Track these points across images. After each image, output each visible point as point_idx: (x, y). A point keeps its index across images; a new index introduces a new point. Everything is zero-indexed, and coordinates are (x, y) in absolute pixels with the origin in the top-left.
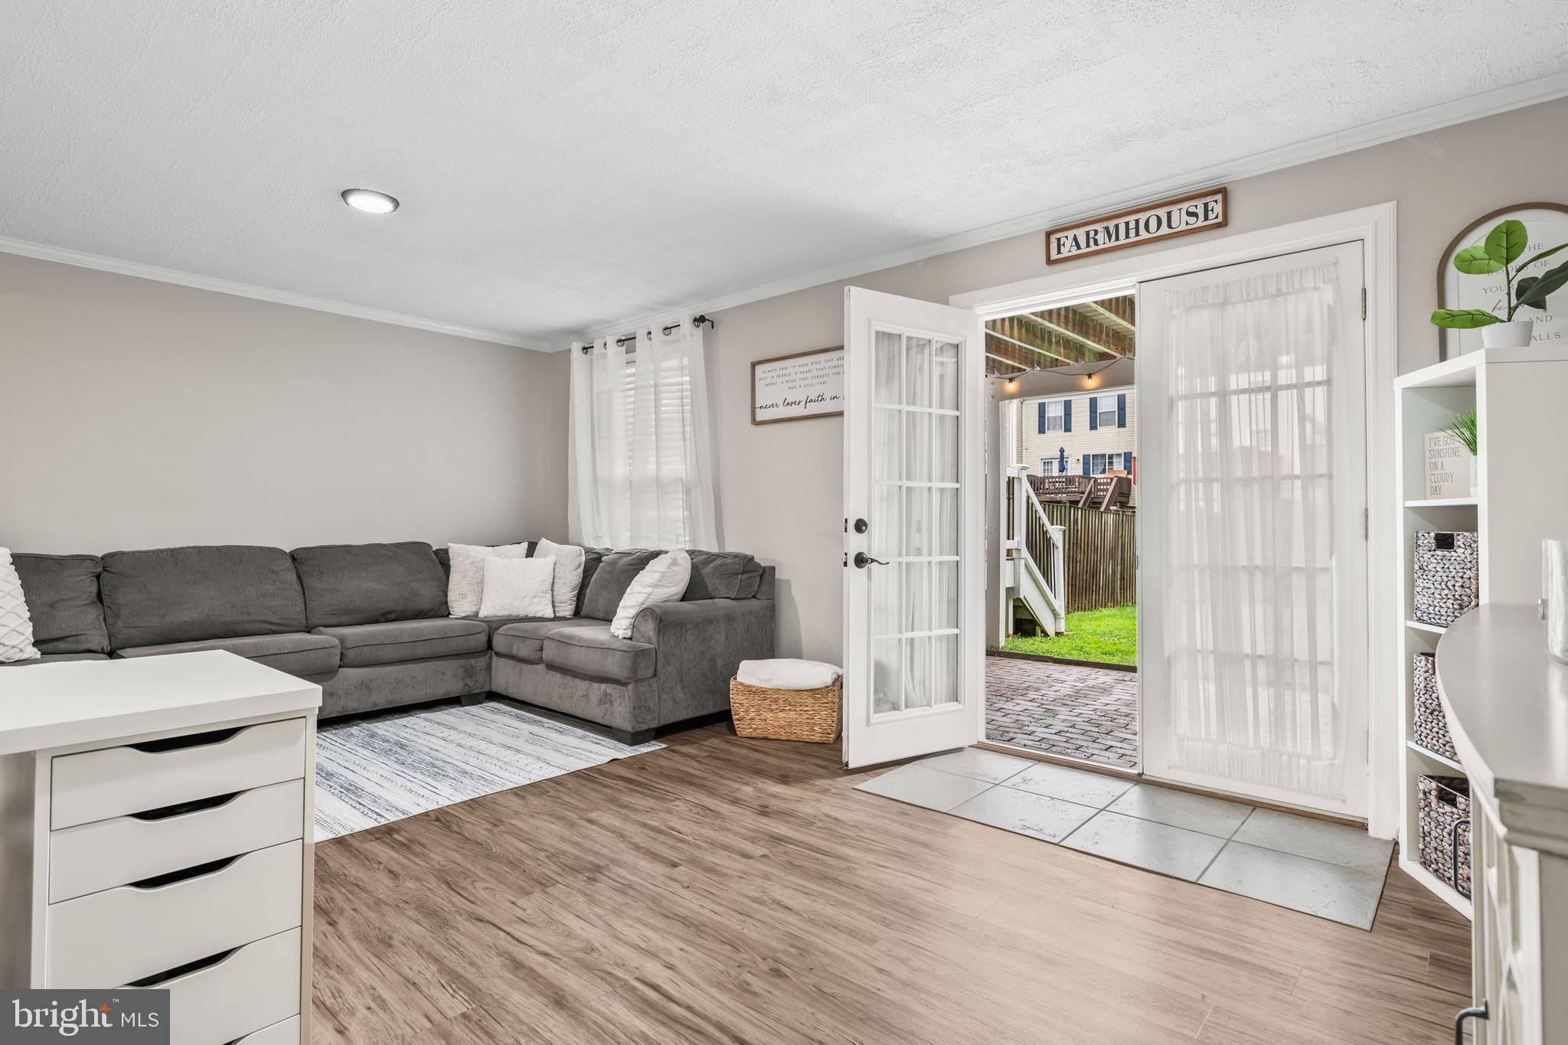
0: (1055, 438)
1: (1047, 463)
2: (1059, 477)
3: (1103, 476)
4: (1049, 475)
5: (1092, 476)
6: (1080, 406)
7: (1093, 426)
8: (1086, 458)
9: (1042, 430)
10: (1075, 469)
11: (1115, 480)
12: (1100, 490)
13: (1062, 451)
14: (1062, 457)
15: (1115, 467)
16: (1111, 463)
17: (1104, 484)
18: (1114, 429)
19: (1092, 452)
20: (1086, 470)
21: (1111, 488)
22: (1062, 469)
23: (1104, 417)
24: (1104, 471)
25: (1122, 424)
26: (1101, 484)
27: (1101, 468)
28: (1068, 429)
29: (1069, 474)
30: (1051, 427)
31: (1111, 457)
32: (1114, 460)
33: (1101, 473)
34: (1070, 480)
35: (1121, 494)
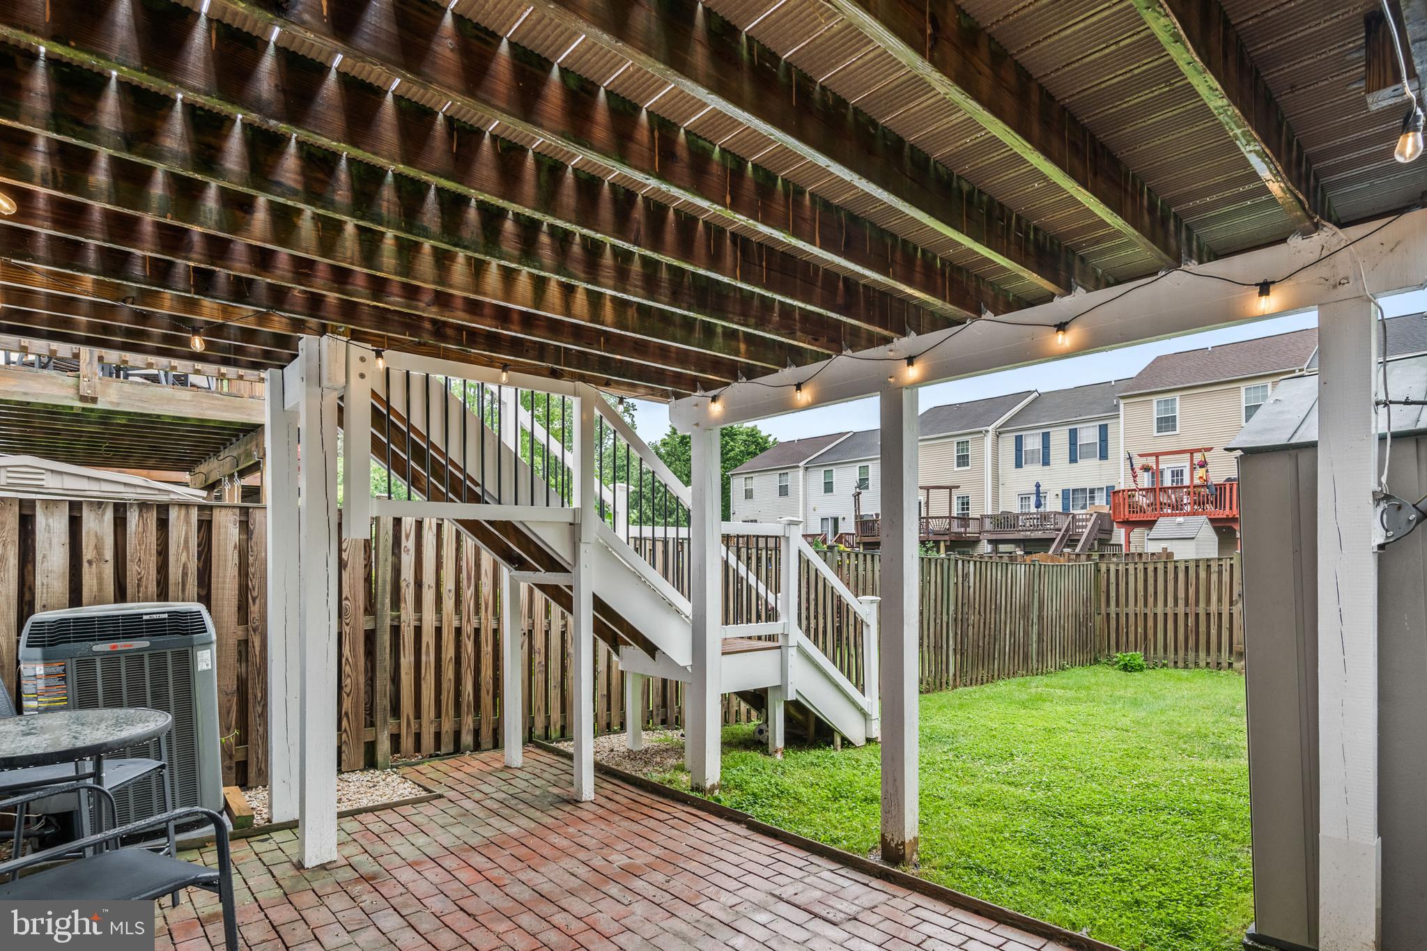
0: (1033, 472)
1: (1024, 498)
2: (1037, 514)
3: (1084, 511)
4: (1027, 511)
5: (1071, 511)
6: (1060, 439)
7: (1073, 460)
8: (1065, 493)
9: (1019, 465)
10: (1053, 504)
11: (1095, 515)
12: (1079, 527)
13: (1038, 486)
14: (1038, 493)
15: (1097, 502)
16: (1092, 498)
17: (1083, 520)
18: (1095, 461)
19: (1072, 486)
20: (1066, 507)
21: (1090, 524)
22: (1038, 505)
23: (1084, 449)
24: (1084, 507)
25: (1104, 456)
26: (1079, 520)
27: (1081, 503)
28: (1046, 462)
29: (1048, 510)
30: (1029, 461)
31: (1092, 491)
32: (1096, 495)
33: (1082, 508)
34: (1045, 517)
35: (1101, 530)
